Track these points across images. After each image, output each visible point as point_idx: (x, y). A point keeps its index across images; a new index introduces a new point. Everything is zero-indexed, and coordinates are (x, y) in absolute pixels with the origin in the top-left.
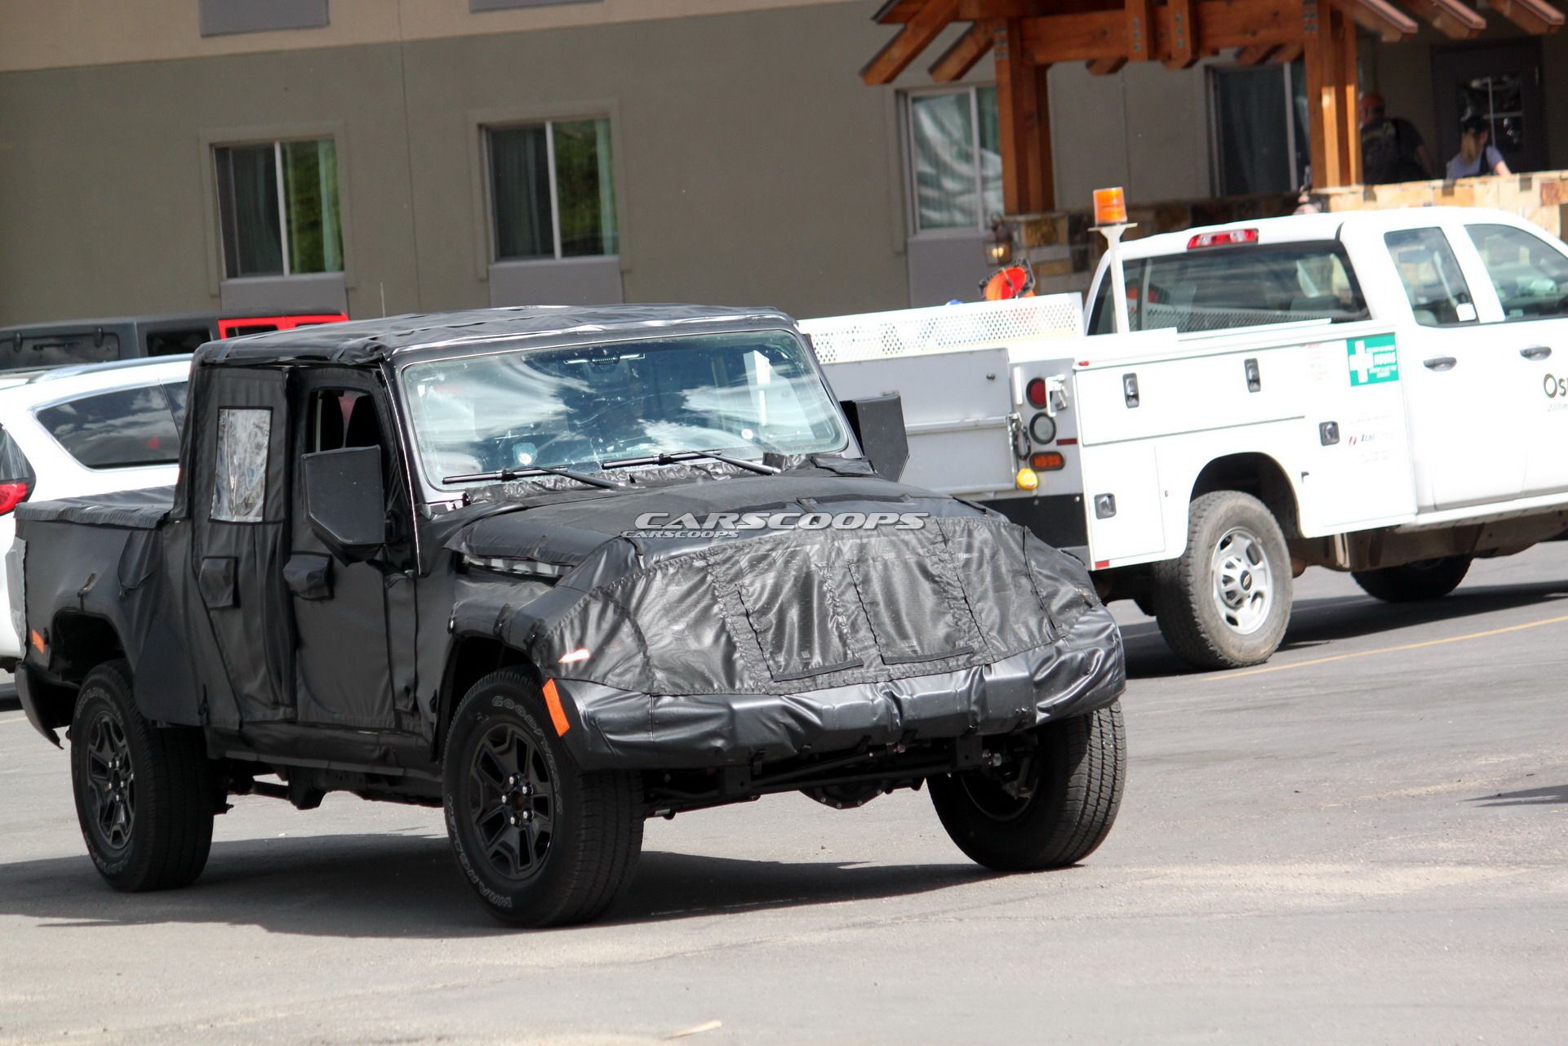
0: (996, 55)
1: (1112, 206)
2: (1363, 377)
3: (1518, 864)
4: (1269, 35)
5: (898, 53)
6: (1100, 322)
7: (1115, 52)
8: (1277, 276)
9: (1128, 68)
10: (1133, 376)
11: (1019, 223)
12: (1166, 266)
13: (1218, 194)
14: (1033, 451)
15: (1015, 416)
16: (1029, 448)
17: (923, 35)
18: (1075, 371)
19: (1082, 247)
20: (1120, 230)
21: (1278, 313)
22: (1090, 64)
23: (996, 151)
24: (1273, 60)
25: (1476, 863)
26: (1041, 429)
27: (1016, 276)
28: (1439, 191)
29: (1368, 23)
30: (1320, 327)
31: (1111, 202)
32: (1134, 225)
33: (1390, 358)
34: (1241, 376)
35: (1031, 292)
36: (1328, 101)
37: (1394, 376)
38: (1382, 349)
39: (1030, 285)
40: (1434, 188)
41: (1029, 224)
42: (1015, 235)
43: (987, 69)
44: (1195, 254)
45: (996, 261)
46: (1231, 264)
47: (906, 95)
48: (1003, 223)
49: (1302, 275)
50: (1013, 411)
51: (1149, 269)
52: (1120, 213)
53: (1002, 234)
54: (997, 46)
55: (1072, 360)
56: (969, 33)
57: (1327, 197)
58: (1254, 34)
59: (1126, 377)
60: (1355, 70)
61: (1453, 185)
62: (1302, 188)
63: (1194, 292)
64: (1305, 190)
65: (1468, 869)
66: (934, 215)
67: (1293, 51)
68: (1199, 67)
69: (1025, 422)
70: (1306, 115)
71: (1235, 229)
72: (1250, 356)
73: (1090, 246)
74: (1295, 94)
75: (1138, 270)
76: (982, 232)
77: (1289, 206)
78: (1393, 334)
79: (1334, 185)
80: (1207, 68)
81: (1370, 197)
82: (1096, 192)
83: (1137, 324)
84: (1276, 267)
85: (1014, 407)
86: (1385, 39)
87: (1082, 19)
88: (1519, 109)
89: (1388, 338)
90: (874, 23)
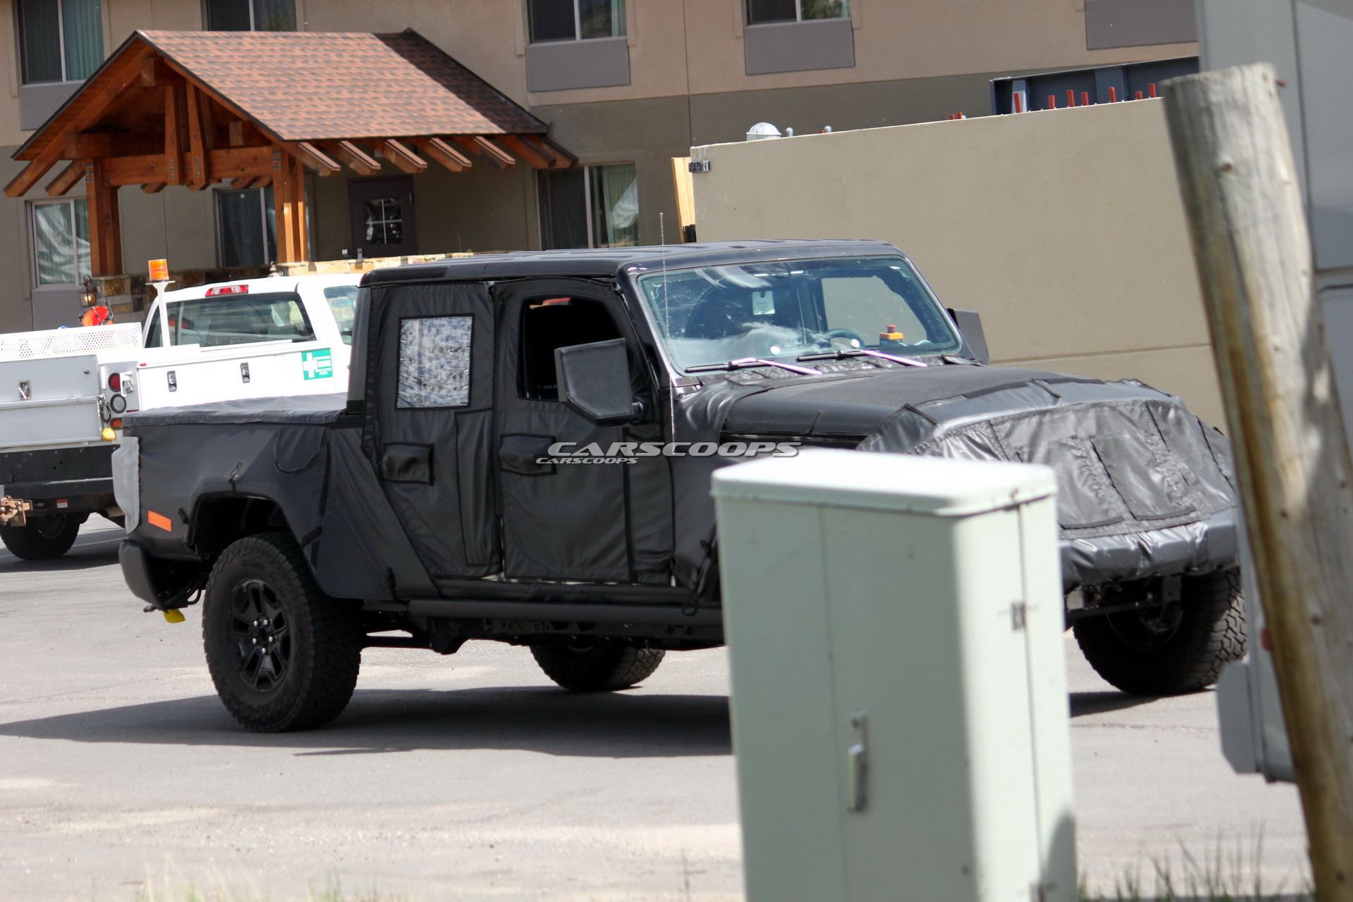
0: (87, 180)
1: (159, 270)
2: (311, 375)
3: (407, 664)
4: (252, 171)
5: (27, 178)
6: (153, 340)
7: (159, 179)
8: (259, 313)
9: (166, 189)
10: (173, 372)
11: (100, 281)
12: (190, 307)
13: (221, 266)
14: (112, 417)
15: (101, 396)
16: (110, 415)
17: (41, 170)
18: (138, 369)
19: (139, 296)
20: (165, 284)
21: (260, 336)
22: (144, 186)
23: (87, 240)
24: (254, 186)
25: (382, 664)
26: (118, 404)
27: (102, 312)
28: (354, 265)
29: (311, 164)
30: (286, 345)
31: (159, 269)
32: (174, 282)
33: (327, 363)
34: (238, 374)
35: (110, 321)
36: (287, 211)
37: (330, 374)
38: (323, 358)
39: (110, 317)
40: (350, 264)
41: (107, 282)
42: (99, 288)
43: (81, 189)
44: (209, 300)
45: (87, 304)
46: (229, 307)
47: (31, 204)
48: (91, 281)
49: (275, 314)
50: (100, 394)
51: (182, 308)
52: (165, 275)
53: (90, 287)
54: (87, 175)
55: (136, 362)
56: (70, 166)
57: (287, 268)
58: (243, 170)
59: (169, 373)
60: (303, 193)
61: (362, 262)
62: (272, 263)
63: (209, 322)
64: (274, 264)
65: (377, 668)
66: (47, 277)
67: (266, 181)
68: (209, 189)
69: (108, 400)
70: (274, 221)
71: (235, 285)
72: (244, 361)
73: (144, 296)
74: (267, 207)
75: (176, 308)
76: (78, 286)
77: (265, 273)
78: (329, 349)
79: (291, 262)
80: (214, 190)
81: (313, 269)
82: (150, 262)
83: (175, 342)
84: (258, 308)
85: (101, 391)
86: (321, 174)
87: (139, 159)
88: (400, 218)
89: (326, 351)
90: (12, 160)
